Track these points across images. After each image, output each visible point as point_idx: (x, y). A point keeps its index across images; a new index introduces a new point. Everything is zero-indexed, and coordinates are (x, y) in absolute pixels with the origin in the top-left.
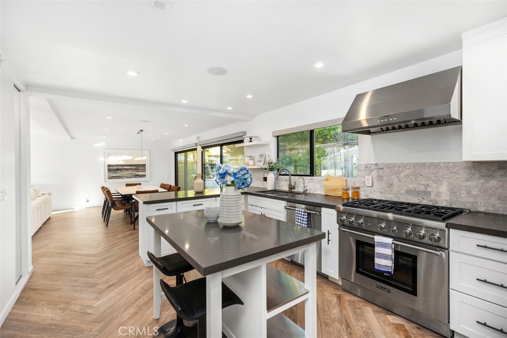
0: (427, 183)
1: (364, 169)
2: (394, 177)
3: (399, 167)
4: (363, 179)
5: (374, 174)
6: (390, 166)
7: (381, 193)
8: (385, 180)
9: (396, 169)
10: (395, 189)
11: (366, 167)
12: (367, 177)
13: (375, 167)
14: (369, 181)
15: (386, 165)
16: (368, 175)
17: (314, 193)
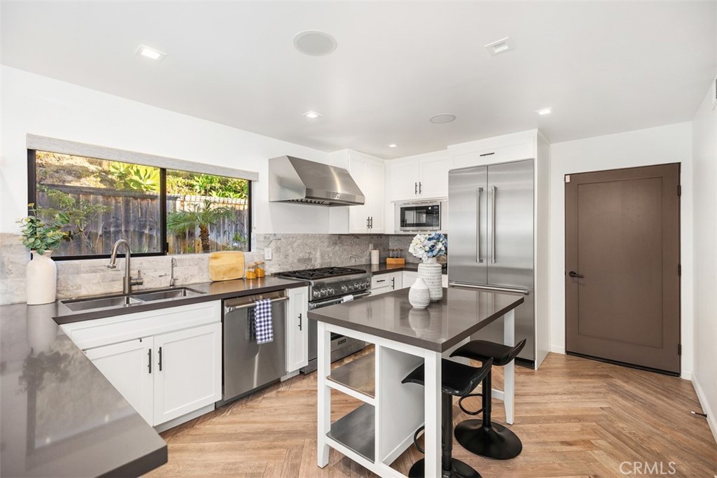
0: (309, 251)
1: (263, 240)
2: (289, 247)
3: (293, 238)
4: (262, 252)
5: (273, 245)
6: (287, 237)
7: (280, 265)
8: (282, 251)
9: (291, 239)
10: (290, 259)
11: (265, 238)
12: (266, 250)
13: (274, 238)
14: (268, 253)
15: (283, 235)
16: (267, 247)
17: (178, 284)
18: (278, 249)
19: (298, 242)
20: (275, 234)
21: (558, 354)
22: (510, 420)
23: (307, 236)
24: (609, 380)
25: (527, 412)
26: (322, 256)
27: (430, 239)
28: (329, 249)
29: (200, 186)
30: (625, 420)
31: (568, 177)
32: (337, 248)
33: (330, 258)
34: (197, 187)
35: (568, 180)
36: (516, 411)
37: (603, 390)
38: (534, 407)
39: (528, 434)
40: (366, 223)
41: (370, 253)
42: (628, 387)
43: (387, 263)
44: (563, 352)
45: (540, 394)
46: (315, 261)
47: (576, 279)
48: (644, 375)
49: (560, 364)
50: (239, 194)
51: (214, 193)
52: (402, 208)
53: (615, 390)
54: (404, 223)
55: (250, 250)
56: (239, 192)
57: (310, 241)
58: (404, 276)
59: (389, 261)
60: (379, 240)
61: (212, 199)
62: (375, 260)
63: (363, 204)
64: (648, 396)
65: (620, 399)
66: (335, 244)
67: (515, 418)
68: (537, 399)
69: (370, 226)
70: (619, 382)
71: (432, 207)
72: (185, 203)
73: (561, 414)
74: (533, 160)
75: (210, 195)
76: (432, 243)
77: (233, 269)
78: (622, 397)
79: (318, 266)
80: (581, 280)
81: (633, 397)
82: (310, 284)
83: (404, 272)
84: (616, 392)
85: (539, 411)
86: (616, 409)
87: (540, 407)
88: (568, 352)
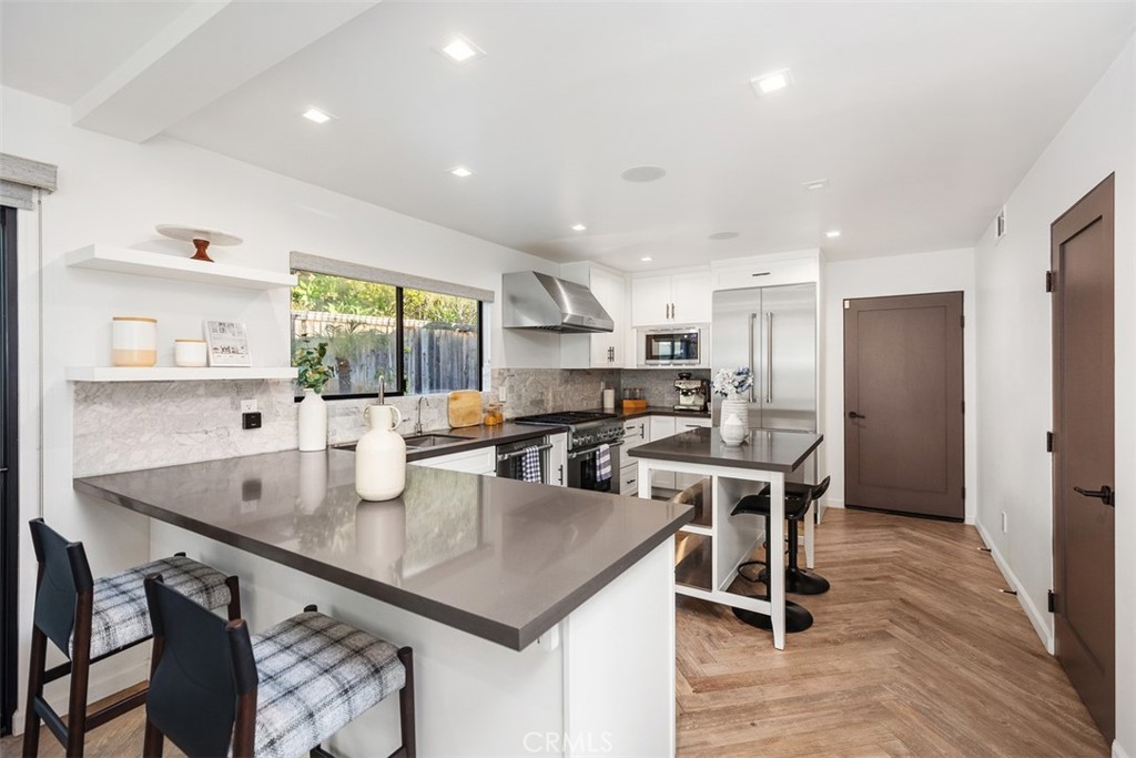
0: (542, 391)
1: (497, 376)
2: (522, 385)
3: (526, 374)
4: (497, 393)
5: (507, 382)
6: (520, 372)
7: (514, 408)
8: (515, 390)
10: (523, 399)
11: (499, 373)
12: (500, 388)
13: (508, 374)
14: (503, 394)
15: (517, 370)
16: (501, 385)
17: (426, 430)
18: (511, 388)
19: (531, 378)
20: (509, 370)
21: (836, 509)
22: (810, 565)
23: (538, 372)
24: (895, 529)
25: (824, 558)
26: (554, 398)
27: (739, 374)
28: (561, 388)
29: (310, 297)
30: (918, 560)
31: (847, 302)
32: (569, 387)
33: (562, 400)
34: (305, 298)
35: (847, 306)
36: (815, 558)
37: (892, 537)
38: (829, 555)
39: (832, 575)
40: (607, 355)
41: (602, 394)
42: (916, 534)
43: (625, 406)
44: (843, 507)
45: (831, 544)
46: (548, 403)
47: (856, 420)
48: (929, 523)
49: (841, 517)
50: (370, 309)
51: (332, 307)
52: (647, 336)
53: (905, 537)
54: (650, 355)
55: (481, 390)
56: (368, 307)
57: (542, 377)
58: (652, 422)
59: (627, 404)
60: (612, 376)
61: (358, 318)
62: (609, 404)
63: (611, 331)
64: (937, 540)
65: (910, 544)
66: (567, 381)
67: (815, 564)
68: (830, 548)
69: (611, 358)
70: (906, 530)
71: (689, 335)
72: (307, 323)
73: (857, 558)
74: (814, 283)
75: (326, 310)
76: (741, 378)
77: (472, 413)
78: (911, 541)
79: (550, 412)
80: (861, 421)
81: (922, 542)
82: (569, 429)
83: (653, 417)
84: (905, 538)
85: (834, 557)
86: (908, 552)
87: (834, 554)
88: (847, 506)
